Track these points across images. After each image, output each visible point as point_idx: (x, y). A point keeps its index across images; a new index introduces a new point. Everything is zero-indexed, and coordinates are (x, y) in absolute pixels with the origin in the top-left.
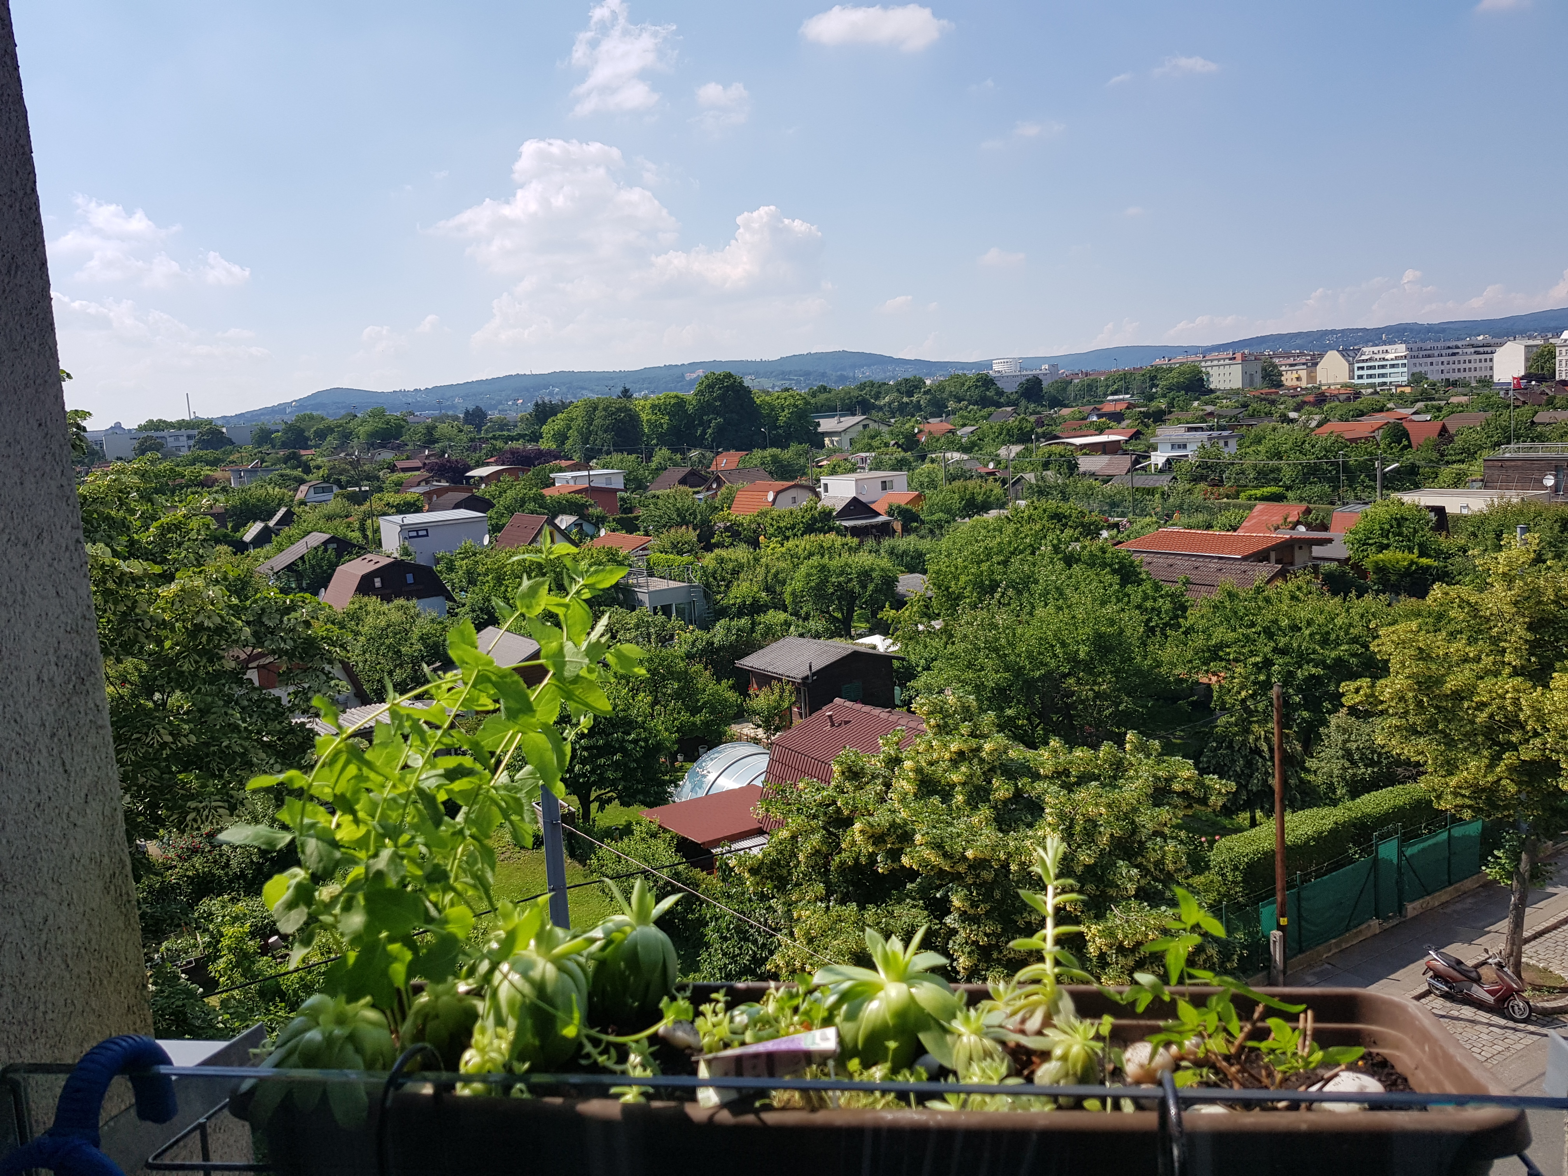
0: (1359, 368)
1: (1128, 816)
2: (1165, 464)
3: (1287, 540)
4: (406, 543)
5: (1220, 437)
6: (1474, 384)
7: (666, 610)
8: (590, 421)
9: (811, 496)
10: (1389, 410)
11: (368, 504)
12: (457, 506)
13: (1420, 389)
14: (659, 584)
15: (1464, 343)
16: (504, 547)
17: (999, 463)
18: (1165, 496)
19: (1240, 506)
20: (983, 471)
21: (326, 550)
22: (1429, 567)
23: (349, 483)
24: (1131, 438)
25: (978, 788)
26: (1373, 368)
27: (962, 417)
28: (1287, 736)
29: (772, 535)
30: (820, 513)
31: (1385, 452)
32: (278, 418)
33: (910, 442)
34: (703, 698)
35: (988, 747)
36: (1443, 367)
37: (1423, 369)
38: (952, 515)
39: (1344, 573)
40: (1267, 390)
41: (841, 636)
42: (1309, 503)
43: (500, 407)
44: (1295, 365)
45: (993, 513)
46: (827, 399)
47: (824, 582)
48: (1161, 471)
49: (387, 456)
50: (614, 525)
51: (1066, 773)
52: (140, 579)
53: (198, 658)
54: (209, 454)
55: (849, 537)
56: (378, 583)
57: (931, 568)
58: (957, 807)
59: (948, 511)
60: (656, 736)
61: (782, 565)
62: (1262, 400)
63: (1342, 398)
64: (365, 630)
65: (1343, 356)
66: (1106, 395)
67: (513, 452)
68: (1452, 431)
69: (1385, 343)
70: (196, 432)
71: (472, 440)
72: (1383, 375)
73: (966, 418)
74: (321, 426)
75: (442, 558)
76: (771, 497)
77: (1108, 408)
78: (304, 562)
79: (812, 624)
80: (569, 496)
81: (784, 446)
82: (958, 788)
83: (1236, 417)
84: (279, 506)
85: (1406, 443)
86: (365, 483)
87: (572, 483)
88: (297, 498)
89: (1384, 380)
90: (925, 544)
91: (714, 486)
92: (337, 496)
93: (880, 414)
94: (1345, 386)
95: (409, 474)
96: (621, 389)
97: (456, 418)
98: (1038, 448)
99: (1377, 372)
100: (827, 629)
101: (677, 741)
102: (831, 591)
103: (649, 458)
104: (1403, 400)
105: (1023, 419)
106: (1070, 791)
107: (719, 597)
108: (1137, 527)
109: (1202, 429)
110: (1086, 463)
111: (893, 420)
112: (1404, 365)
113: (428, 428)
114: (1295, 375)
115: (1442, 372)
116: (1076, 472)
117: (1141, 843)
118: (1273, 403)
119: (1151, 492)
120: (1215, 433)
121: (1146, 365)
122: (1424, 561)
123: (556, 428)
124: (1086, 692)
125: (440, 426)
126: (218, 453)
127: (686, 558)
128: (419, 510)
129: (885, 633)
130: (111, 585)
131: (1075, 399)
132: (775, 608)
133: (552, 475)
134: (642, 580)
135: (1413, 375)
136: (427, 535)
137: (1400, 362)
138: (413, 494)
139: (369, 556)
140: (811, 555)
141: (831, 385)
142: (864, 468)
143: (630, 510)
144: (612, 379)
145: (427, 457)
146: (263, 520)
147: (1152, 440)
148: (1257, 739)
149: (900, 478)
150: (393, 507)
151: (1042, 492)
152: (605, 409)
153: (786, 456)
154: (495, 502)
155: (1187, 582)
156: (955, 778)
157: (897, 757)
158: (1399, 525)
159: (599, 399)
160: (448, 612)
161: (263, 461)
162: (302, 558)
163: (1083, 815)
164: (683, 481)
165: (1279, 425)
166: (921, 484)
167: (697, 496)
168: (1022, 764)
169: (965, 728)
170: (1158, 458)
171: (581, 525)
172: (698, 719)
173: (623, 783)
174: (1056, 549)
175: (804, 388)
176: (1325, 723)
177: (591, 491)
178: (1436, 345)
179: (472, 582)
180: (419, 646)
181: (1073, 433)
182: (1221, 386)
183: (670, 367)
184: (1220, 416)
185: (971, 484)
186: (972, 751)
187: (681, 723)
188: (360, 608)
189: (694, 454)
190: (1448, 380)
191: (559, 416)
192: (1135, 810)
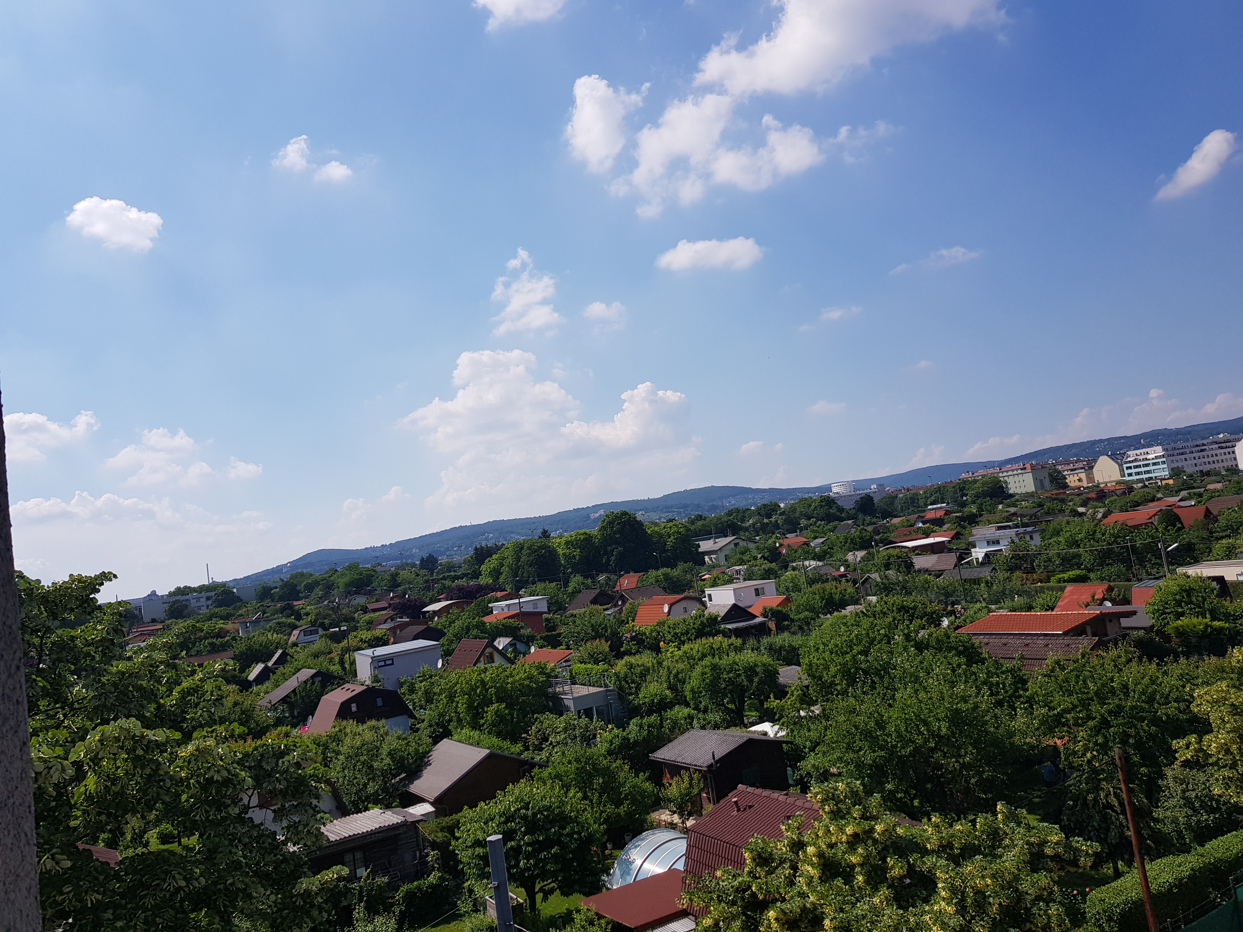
0: (1128, 468)
1: (1012, 884)
2: (984, 558)
3: (1098, 615)
4: (376, 672)
5: (1025, 533)
6: (1224, 473)
7: (588, 713)
8: (518, 559)
9: (698, 605)
10: (1159, 499)
11: (346, 641)
12: (416, 638)
13: (1180, 480)
14: (582, 691)
15: (1208, 441)
16: (455, 669)
17: (848, 566)
18: (989, 585)
19: (1052, 589)
20: (836, 574)
21: (313, 683)
22: (1222, 628)
23: (332, 625)
24: (952, 538)
25: (875, 868)
26: (1139, 466)
27: (813, 531)
28: (1133, 789)
29: (671, 641)
30: (707, 619)
31: (1164, 534)
32: (276, 577)
33: (774, 555)
34: (625, 789)
35: (879, 828)
36: (1195, 462)
37: (1180, 464)
38: (816, 612)
39: (1152, 639)
40: (1056, 492)
41: (736, 726)
42: (1110, 581)
43: (448, 553)
44: (1075, 469)
45: (850, 608)
46: (703, 525)
47: (716, 679)
48: (982, 564)
49: (360, 600)
50: (541, 642)
51: (950, 846)
52: (164, 744)
53: (208, 808)
54: (222, 610)
55: (733, 638)
56: (354, 708)
57: (805, 661)
58: (859, 888)
59: (812, 609)
60: (587, 829)
61: (681, 666)
62: (1054, 499)
63: (1118, 492)
64: (344, 749)
65: (1113, 459)
66: (926, 505)
67: (460, 589)
68: (1215, 513)
69: (1144, 447)
70: (213, 594)
71: (426, 582)
72: (1148, 472)
73: (816, 531)
74: (310, 581)
75: (405, 683)
76: (666, 609)
77: (930, 515)
78: (296, 694)
79: (711, 716)
80: (504, 621)
81: (673, 566)
82: (858, 869)
83: (1035, 515)
84: (277, 648)
85: (1180, 525)
86: (344, 624)
87: (506, 610)
88: (290, 642)
89: (1150, 475)
90: (797, 640)
91: (620, 603)
92: (321, 637)
93: (747, 533)
94: (1118, 483)
95: (377, 614)
96: (541, 530)
97: (413, 565)
98: (878, 552)
99: (1143, 469)
100: (724, 720)
101: (606, 831)
102: (723, 686)
103: (566, 585)
104: (1169, 491)
105: (862, 529)
106: (958, 864)
107: (631, 698)
108: (970, 612)
109: (1009, 527)
110: (920, 562)
111: (757, 538)
112: (1164, 463)
113: (392, 575)
114: (1076, 478)
115: (1196, 465)
116: (913, 570)
117: (1028, 910)
118: (1063, 501)
119: (976, 581)
120: (1021, 530)
121: (954, 478)
122: (1216, 623)
123: (492, 566)
124: (952, 763)
125: (402, 573)
126: (230, 610)
127: (602, 666)
128: (386, 643)
129: (773, 721)
130: (140, 752)
131: (902, 510)
132: (678, 704)
133: (490, 605)
134: (567, 688)
135: (1173, 469)
136: (393, 664)
137: (1160, 460)
138: (380, 631)
139: (347, 686)
140: (704, 656)
141: (705, 514)
142: (739, 579)
143: (554, 628)
144: (534, 523)
145: (392, 599)
146: (264, 662)
147: (971, 539)
148: (1107, 795)
149: (769, 585)
150: (365, 642)
151: (886, 589)
152: (529, 548)
153: (676, 574)
154: (445, 631)
155: (1022, 657)
156: (854, 859)
157: (800, 840)
158: (1189, 596)
159: (524, 540)
160: (411, 729)
161: (264, 613)
162: (294, 691)
163: (972, 888)
164: (594, 601)
165: (1071, 519)
166: (787, 589)
167: (606, 612)
168: (911, 841)
169: (856, 812)
170: (978, 553)
171: (515, 644)
172: (622, 810)
173: (562, 874)
174: (907, 637)
175: (684, 518)
176: (1162, 776)
177: (522, 615)
178: (1185, 444)
179: (429, 701)
180: (388, 761)
181: (905, 538)
182: (1019, 491)
183: (578, 510)
184: (1022, 516)
185: (828, 586)
186: (865, 832)
187: (607, 815)
188: (340, 731)
189: (602, 578)
190: (1201, 471)
191: (494, 556)
192: (1017, 878)
